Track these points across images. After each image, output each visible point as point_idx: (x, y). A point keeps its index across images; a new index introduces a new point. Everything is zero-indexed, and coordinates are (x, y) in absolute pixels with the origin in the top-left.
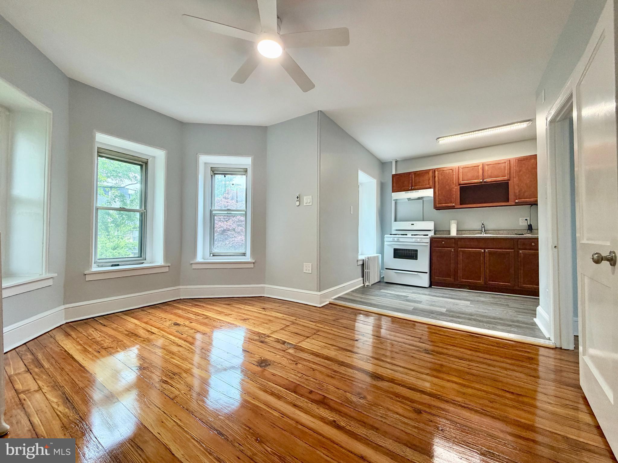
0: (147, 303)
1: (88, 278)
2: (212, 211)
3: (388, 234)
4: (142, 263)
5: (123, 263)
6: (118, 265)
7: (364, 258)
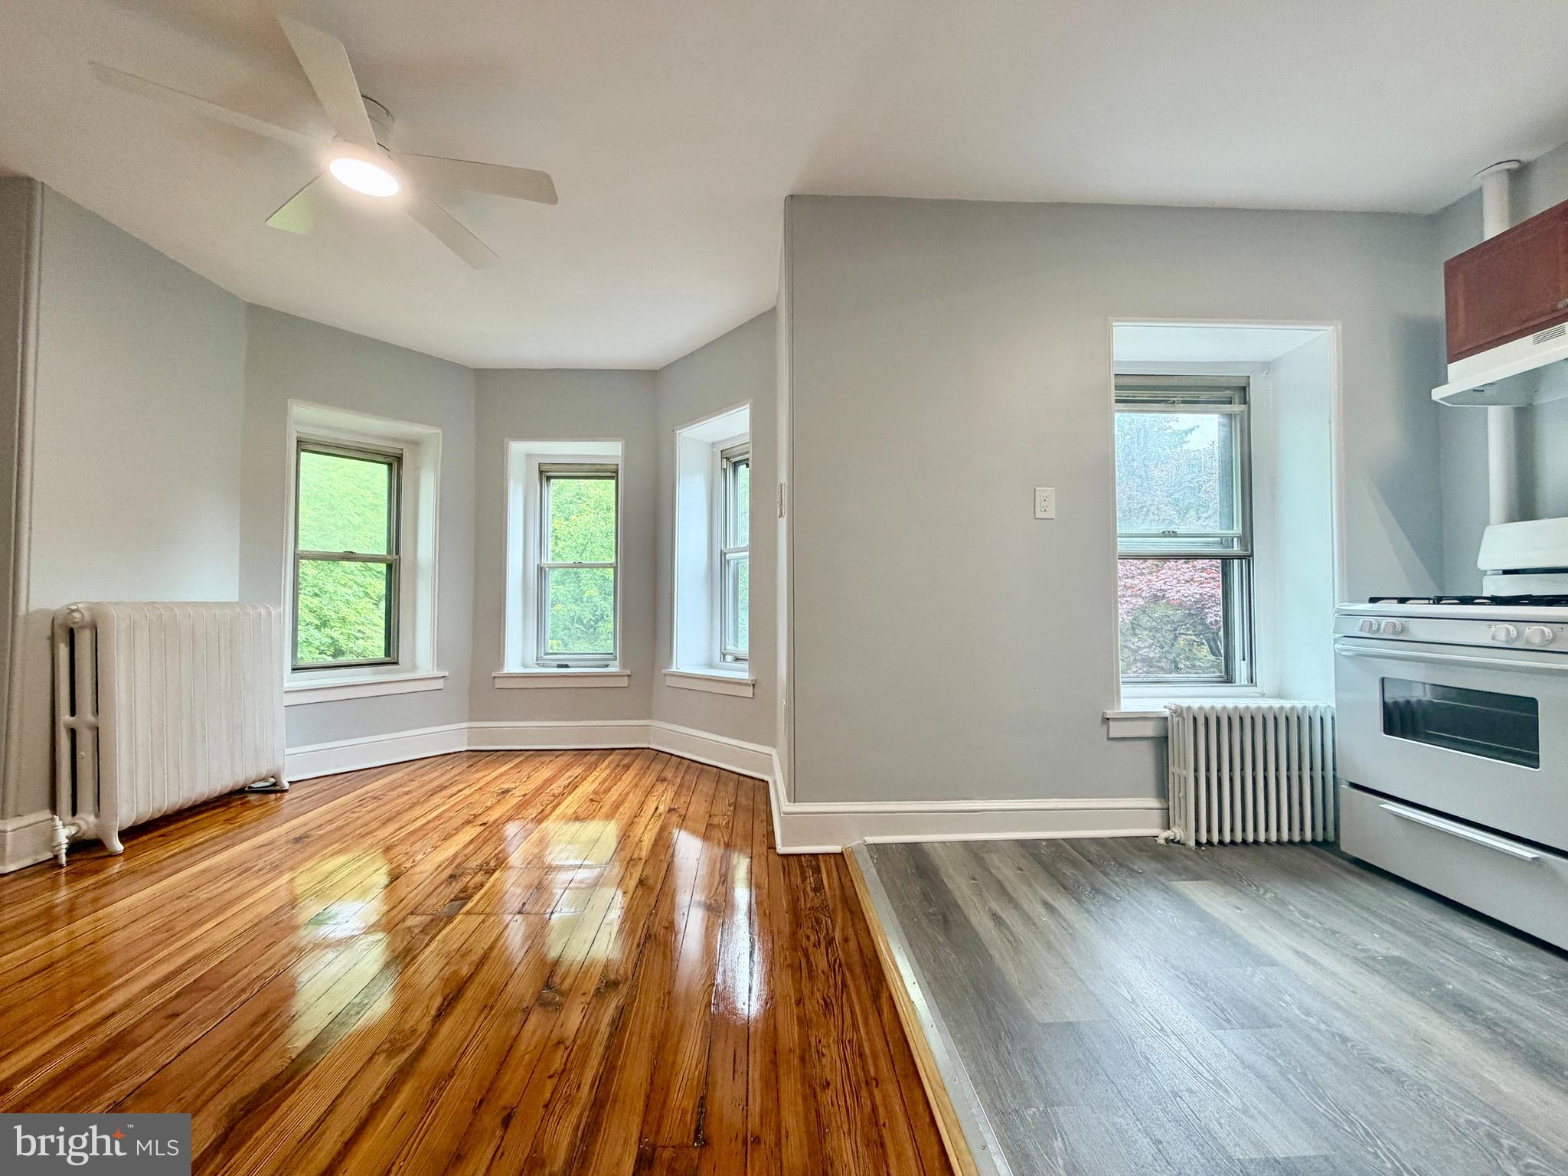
0: (586, 742)
1: (499, 684)
2: (725, 554)
3: (1362, 602)
4: (607, 666)
5: (575, 663)
6: (567, 666)
7: (1167, 713)
